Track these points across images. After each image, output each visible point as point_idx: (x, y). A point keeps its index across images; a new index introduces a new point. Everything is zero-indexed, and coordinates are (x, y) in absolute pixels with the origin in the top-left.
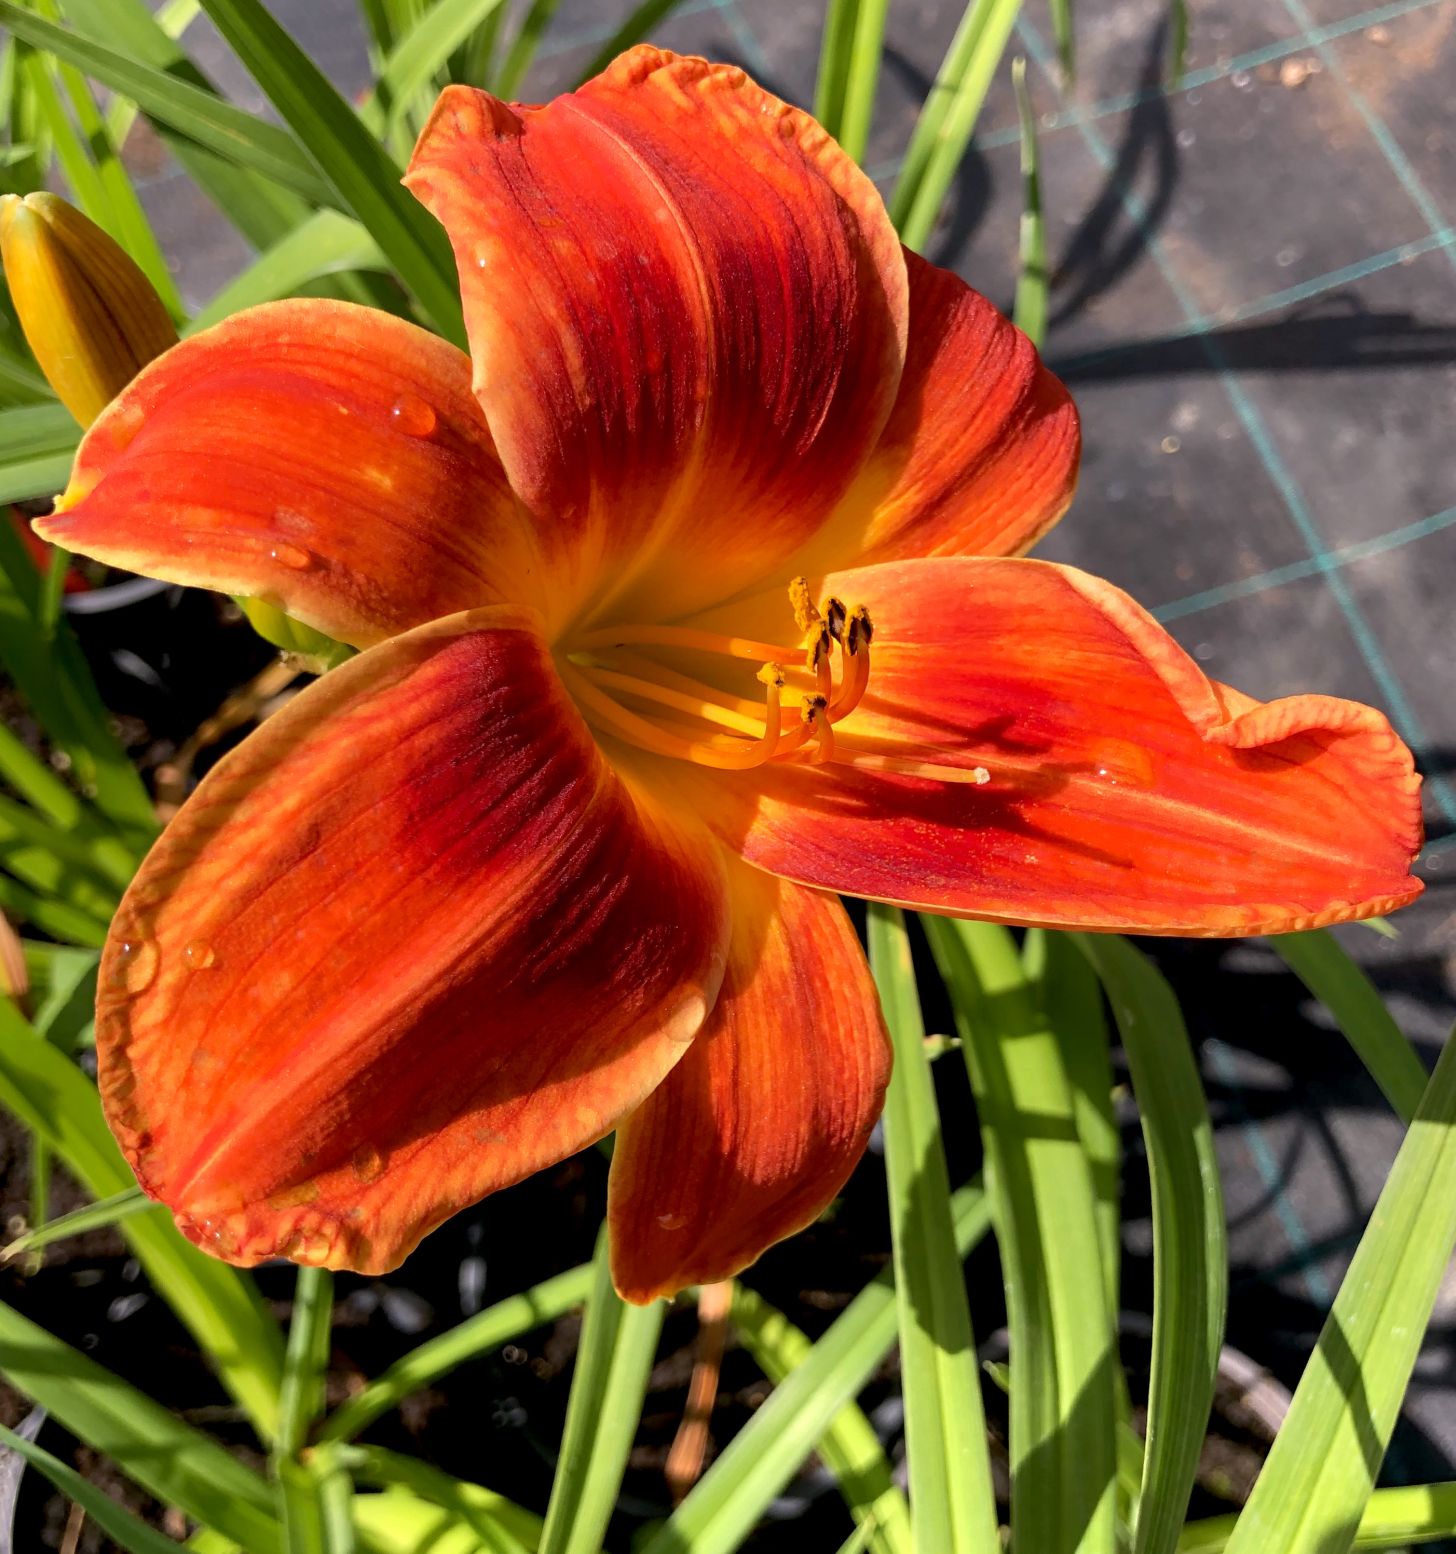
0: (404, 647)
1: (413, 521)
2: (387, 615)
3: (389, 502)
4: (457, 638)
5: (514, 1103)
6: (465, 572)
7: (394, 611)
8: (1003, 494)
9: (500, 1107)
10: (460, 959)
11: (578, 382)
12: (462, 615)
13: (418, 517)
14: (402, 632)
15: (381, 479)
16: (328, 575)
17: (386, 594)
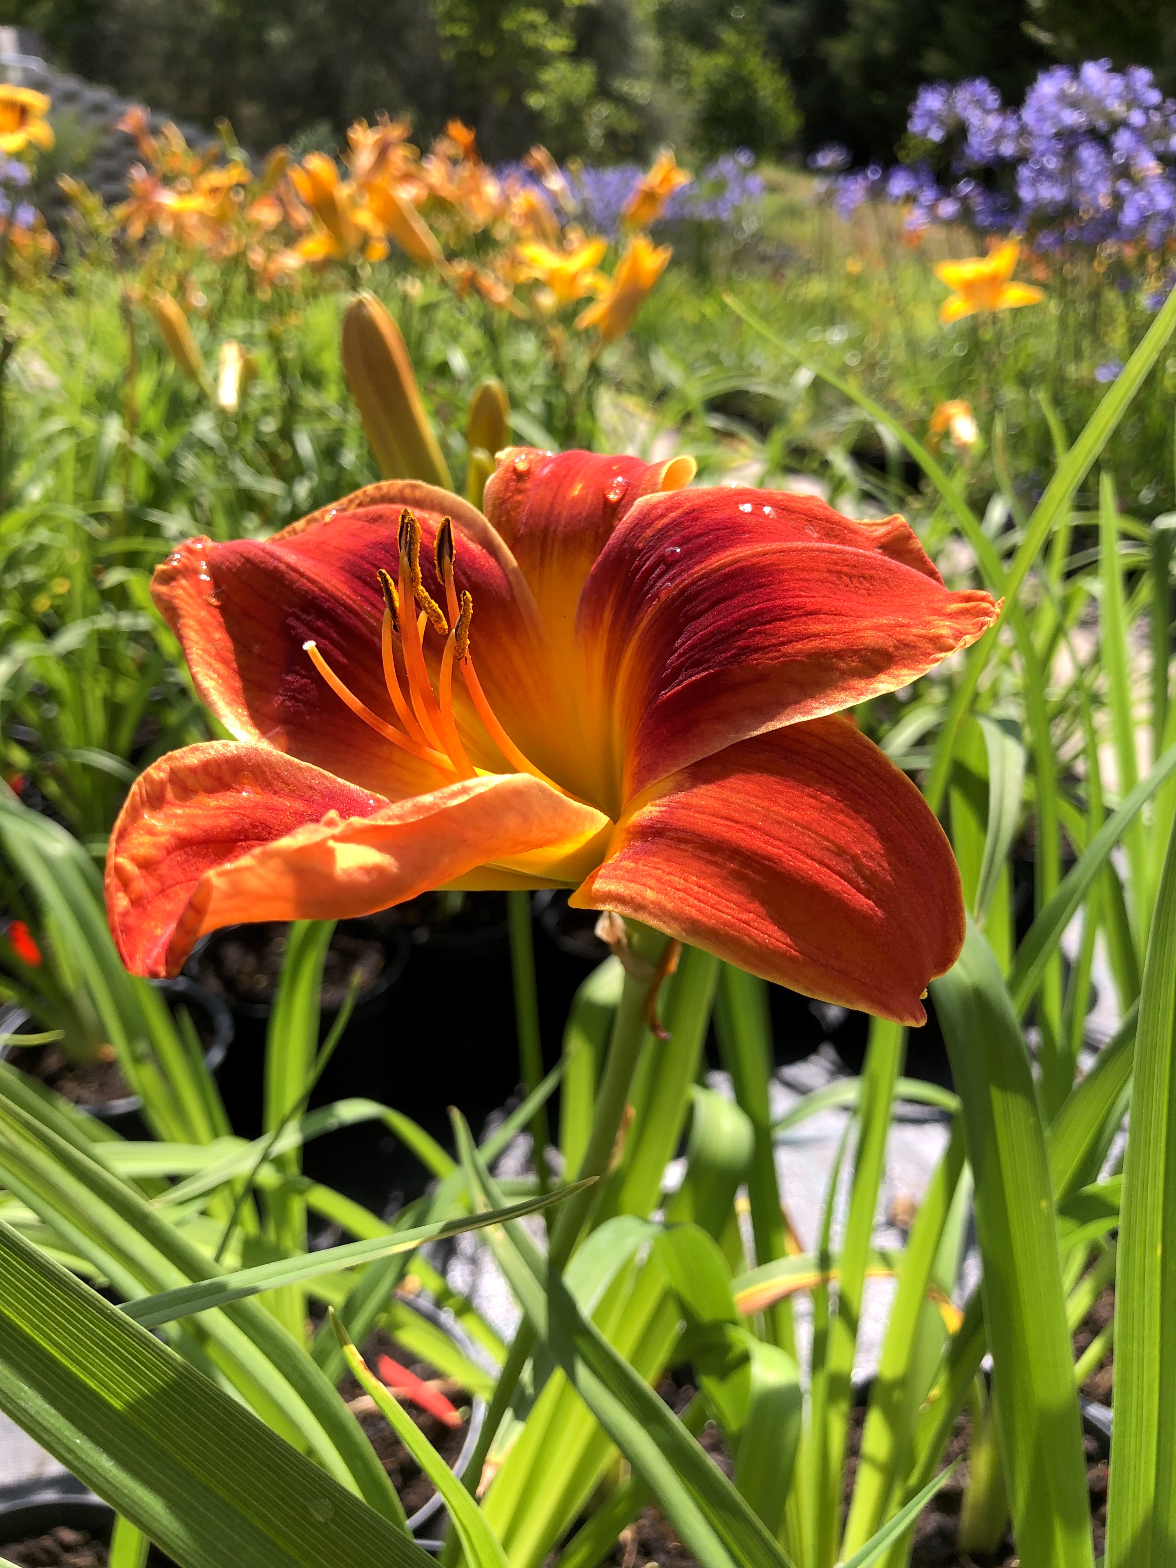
0: (485, 531)
1: (556, 511)
2: (500, 516)
3: (564, 498)
4: (498, 560)
5: (235, 665)
6: (538, 553)
7: (503, 519)
8: (669, 874)
9: (233, 657)
10: (295, 570)
11: (649, 532)
12: (514, 562)
13: (560, 513)
14: (493, 525)
15: (577, 490)
16: (514, 480)
17: (512, 513)
